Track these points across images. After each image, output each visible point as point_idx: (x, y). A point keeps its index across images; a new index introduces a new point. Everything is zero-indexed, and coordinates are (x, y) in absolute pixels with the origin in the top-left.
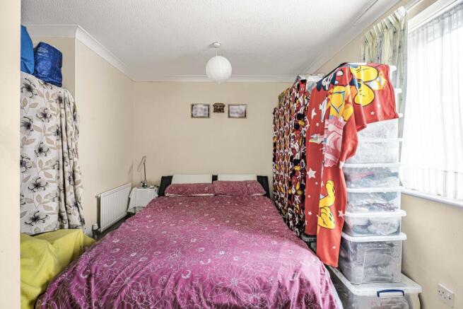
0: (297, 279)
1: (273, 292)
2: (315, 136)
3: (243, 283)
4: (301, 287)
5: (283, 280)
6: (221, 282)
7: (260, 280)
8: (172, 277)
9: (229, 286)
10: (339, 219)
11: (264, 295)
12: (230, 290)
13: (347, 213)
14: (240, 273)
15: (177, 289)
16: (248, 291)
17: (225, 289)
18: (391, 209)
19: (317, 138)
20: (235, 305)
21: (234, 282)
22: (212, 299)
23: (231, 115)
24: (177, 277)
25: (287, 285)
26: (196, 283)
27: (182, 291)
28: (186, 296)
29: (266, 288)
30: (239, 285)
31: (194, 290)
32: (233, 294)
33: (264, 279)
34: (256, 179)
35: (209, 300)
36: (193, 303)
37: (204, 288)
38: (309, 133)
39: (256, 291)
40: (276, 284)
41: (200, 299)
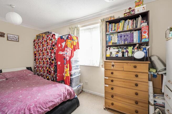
0: (66, 90)
1: (62, 95)
2: (60, 52)
3: (54, 97)
4: (67, 91)
5: (64, 91)
6: (47, 101)
7: (58, 94)
8: (26, 109)
9: (51, 100)
10: (70, 73)
11: (60, 97)
12: (51, 101)
13: (72, 72)
14: (51, 95)
15: (31, 112)
16: (56, 99)
17: (49, 102)
18: (78, 69)
19: (61, 53)
20: (54, 104)
21: (51, 99)
22: (46, 107)
23: (9, 39)
24: (29, 108)
25: (65, 92)
26: (38, 105)
27: (34, 111)
28: (37, 111)
29: (60, 96)
30: (53, 98)
31: (38, 108)
32: (53, 102)
33: (59, 93)
34: (26, 69)
35: (45, 107)
36: (40, 112)
37: (42, 105)
38: (58, 51)
39: (58, 98)
40: (62, 93)
41: (42, 109)
